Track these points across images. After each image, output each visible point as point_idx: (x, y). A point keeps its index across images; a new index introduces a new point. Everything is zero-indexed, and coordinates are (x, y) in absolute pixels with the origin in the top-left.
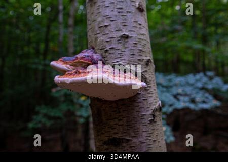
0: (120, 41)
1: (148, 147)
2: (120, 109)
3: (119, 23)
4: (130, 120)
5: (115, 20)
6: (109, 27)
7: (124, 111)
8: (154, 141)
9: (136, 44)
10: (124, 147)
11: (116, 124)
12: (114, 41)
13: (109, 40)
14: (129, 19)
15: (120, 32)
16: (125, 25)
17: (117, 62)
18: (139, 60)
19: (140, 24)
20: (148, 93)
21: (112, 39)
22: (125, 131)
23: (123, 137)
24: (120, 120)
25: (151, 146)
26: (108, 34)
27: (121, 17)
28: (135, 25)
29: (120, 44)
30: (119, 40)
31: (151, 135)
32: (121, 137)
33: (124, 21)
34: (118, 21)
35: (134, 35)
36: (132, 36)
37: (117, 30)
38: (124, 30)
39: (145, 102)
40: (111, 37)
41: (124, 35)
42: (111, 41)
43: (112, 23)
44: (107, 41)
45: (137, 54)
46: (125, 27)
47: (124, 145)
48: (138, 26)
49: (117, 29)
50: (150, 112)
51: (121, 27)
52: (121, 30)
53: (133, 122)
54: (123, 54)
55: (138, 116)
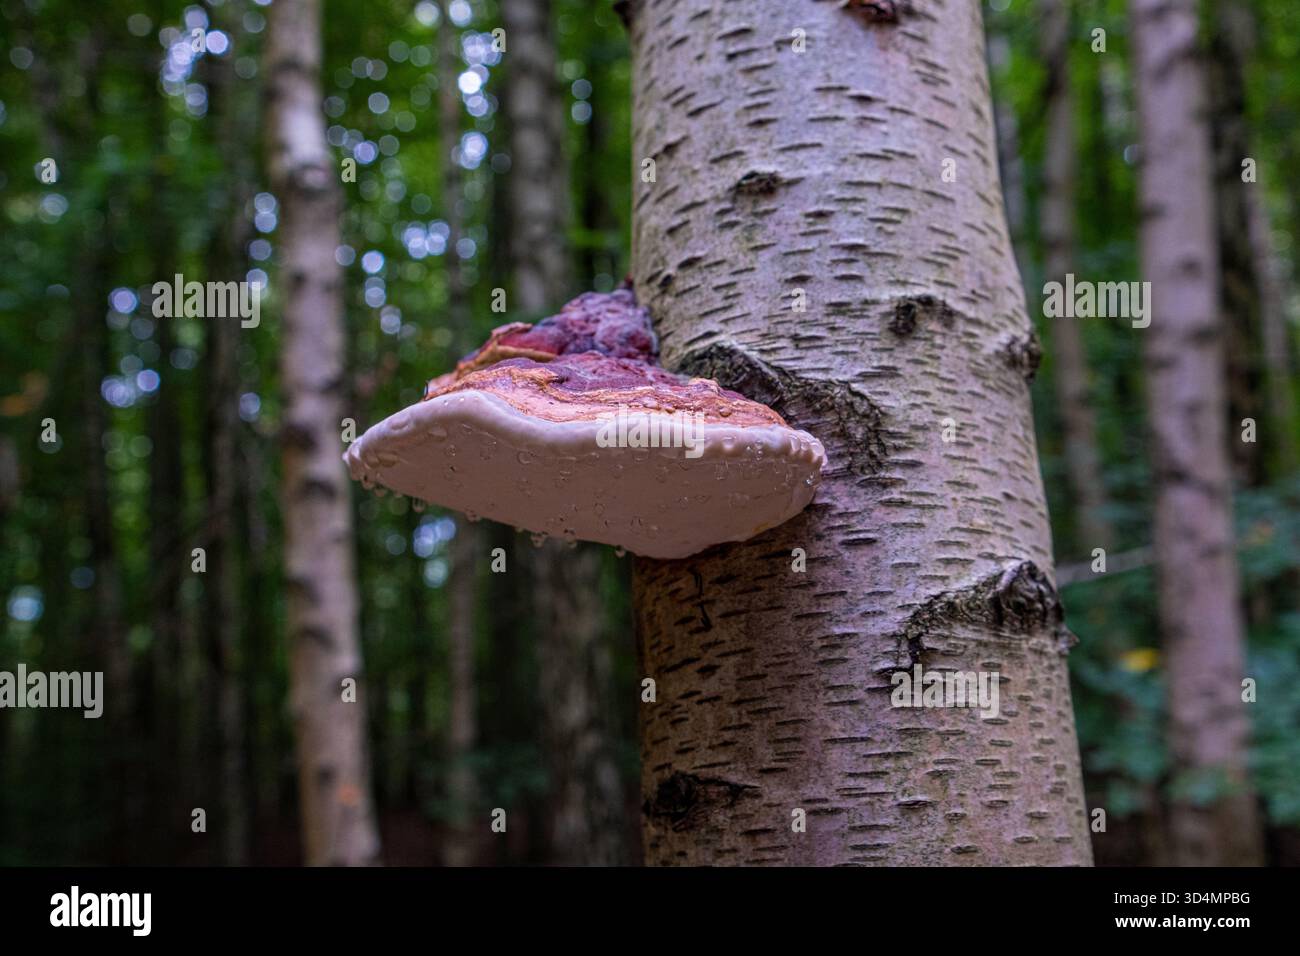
0: (732, 217)
1: (859, 839)
2: (712, 602)
3: (728, 120)
4: (758, 668)
5: (712, 106)
6: (682, 153)
7: (725, 616)
8: (913, 807)
9: (820, 215)
10: (720, 832)
11: (688, 695)
12: (699, 220)
13: (677, 221)
14: (789, 85)
15: (733, 163)
16: (760, 123)
17: (709, 335)
18: (839, 308)
19: (863, 99)
20: (889, 503)
21: (691, 215)
22: (727, 736)
23: (717, 772)
24: (708, 671)
25: (885, 838)
26: (675, 189)
27: (742, 81)
28: (825, 106)
29: (729, 235)
30: (723, 212)
31: (889, 764)
32: (705, 773)
33: (761, 99)
34: (724, 107)
35: (813, 167)
36: (803, 173)
37: (715, 161)
38: (753, 150)
39: (860, 559)
40: (688, 201)
41: (752, 175)
42: (686, 223)
43: (695, 125)
44: (672, 231)
45: (824, 274)
46: (761, 133)
47: (720, 817)
48: (851, 111)
49: (715, 153)
50: (894, 621)
51: (740, 134)
52: (738, 154)
53: (773, 680)
54: (740, 288)
55: (806, 646)
